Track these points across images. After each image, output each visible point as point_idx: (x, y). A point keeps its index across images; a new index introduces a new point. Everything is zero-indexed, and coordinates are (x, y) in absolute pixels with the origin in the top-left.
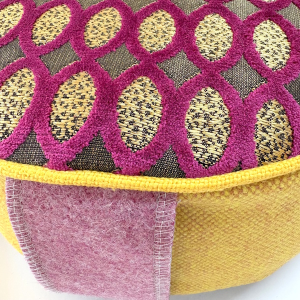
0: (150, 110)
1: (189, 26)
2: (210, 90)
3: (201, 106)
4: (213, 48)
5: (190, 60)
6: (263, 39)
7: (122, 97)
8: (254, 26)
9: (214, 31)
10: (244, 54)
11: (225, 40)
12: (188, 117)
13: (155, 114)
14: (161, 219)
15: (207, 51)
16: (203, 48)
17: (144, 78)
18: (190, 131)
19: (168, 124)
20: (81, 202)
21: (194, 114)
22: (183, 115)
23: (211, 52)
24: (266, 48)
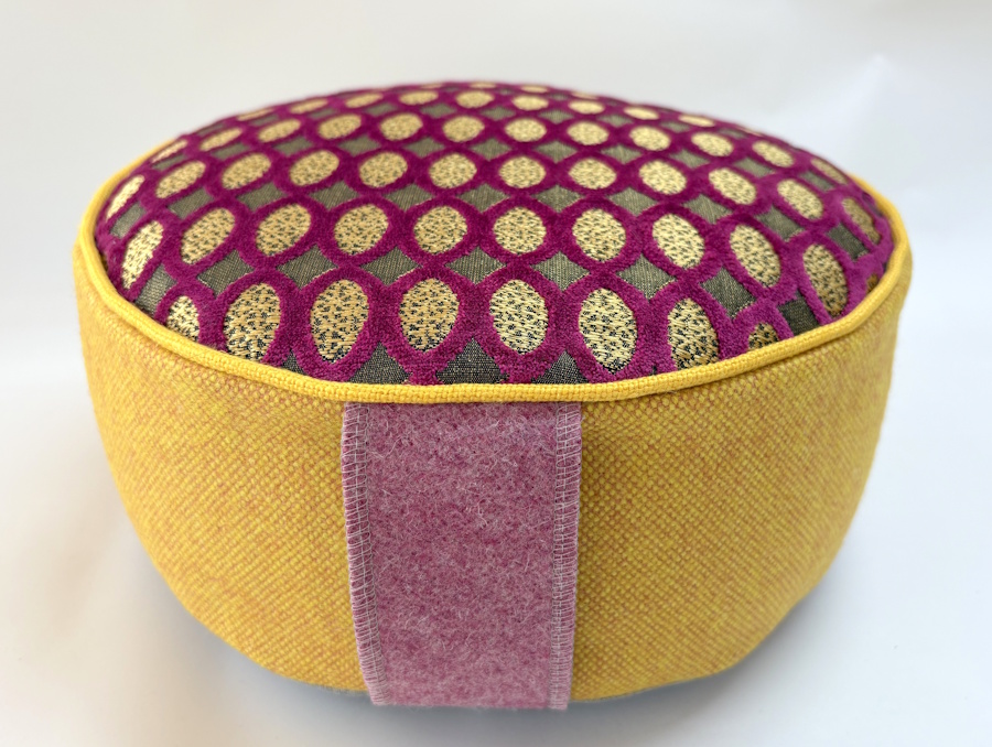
0: (532, 314)
1: (564, 224)
2: (604, 291)
3: (597, 309)
4: (601, 248)
5: (572, 260)
6: (667, 235)
7: (493, 301)
8: (653, 221)
9: (598, 229)
10: (643, 252)
11: (616, 238)
12: (581, 320)
13: (539, 318)
14: (564, 438)
15: (593, 251)
16: (586, 249)
17: (516, 281)
18: (587, 335)
19: (558, 328)
20: (455, 427)
21: (589, 316)
22: (576, 318)
23: (600, 252)
24: (672, 245)
